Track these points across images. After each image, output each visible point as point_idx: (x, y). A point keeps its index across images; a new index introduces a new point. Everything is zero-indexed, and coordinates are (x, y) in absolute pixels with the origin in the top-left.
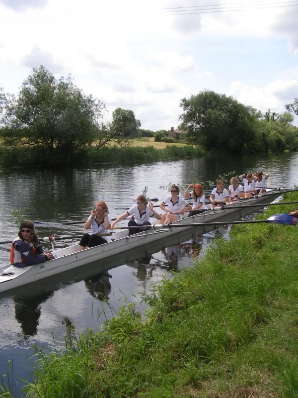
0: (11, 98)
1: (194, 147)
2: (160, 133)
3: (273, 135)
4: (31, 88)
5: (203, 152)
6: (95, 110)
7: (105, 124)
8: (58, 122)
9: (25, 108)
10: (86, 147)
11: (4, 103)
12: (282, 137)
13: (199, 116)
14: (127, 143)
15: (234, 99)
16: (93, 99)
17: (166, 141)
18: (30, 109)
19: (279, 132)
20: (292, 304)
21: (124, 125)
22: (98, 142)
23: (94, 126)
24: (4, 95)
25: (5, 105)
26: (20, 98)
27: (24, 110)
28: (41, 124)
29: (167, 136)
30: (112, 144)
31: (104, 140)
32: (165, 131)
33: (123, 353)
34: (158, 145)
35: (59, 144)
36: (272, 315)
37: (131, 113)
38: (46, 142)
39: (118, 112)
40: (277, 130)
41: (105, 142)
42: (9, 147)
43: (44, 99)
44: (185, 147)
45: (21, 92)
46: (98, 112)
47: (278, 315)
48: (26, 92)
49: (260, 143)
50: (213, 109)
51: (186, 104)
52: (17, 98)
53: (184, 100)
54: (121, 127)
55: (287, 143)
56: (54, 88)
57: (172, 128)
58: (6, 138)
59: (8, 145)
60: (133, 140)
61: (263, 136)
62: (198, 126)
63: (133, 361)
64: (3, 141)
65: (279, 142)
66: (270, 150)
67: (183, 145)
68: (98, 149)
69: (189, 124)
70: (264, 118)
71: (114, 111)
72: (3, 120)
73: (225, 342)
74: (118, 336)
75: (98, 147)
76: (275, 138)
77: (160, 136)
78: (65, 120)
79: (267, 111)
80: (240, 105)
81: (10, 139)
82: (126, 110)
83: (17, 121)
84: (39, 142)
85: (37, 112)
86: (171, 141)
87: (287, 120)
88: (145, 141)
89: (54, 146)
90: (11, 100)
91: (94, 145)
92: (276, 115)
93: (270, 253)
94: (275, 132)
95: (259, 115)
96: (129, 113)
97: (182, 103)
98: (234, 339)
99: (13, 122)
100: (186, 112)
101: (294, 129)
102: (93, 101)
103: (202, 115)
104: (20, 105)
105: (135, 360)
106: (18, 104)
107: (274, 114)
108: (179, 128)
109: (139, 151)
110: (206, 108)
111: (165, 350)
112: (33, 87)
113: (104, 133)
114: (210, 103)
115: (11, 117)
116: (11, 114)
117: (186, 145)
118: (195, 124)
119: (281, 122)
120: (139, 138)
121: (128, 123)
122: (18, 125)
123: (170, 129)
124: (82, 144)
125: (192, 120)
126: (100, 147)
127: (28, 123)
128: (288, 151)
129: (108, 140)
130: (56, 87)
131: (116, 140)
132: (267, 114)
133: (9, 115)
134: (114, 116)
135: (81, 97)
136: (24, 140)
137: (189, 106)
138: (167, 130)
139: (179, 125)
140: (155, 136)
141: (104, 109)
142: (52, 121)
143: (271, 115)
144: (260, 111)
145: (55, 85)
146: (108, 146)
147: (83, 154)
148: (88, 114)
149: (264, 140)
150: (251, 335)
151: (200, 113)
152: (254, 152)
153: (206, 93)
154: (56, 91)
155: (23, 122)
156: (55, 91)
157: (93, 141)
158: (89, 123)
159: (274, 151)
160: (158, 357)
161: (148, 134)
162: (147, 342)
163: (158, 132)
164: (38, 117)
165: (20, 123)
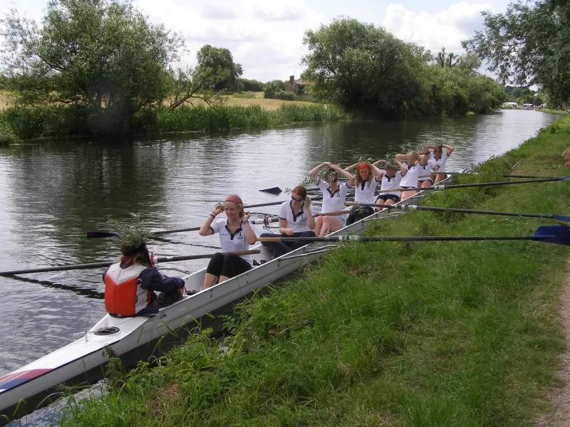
0: (30, 26)
1: (325, 106)
2: (272, 85)
3: (448, 88)
4: (64, 11)
5: (338, 115)
6: (167, 49)
7: (184, 71)
8: (108, 67)
9: (55, 44)
10: (153, 106)
11: (18, 34)
12: (462, 92)
13: (334, 58)
14: (218, 101)
15: (387, 31)
16: (165, 32)
17: (283, 97)
18: (63, 46)
19: (459, 84)
20: (440, 328)
21: (214, 72)
22: (173, 99)
23: (166, 74)
24: (18, 22)
25: (20, 39)
26: (45, 27)
27: (52, 46)
28: (81, 70)
29: (284, 90)
30: (195, 102)
31: (183, 95)
32: (280, 82)
33: (190, 394)
34: (269, 104)
35: (110, 102)
36: (408, 344)
37: (226, 53)
38: (90, 99)
39: (206, 51)
40: (454, 80)
41: (185, 99)
42: (29, 107)
43: (84, 31)
44: (310, 107)
45: (46, 18)
46: (172, 52)
47: (416, 343)
48: (55, 19)
49: (428, 101)
50: (354, 47)
51: (312, 39)
52: (41, 27)
53: (310, 34)
54: (208, 75)
55: (471, 101)
56: (102, 12)
57: (292, 78)
58: (24, 92)
59: (27, 103)
60: (230, 96)
61: (433, 90)
62: (332, 74)
63: (202, 404)
64: (19, 97)
65: (458, 99)
66: (444, 112)
67: (308, 104)
68: (172, 110)
69: (318, 71)
70: (435, 62)
71: (199, 50)
72: (19, 63)
73: (335, 378)
74: (184, 372)
75: (173, 108)
76: (451, 93)
77: (272, 90)
78: (119, 64)
79: (441, 51)
80: (397, 41)
81: (30, 93)
82: (218, 48)
83: (42, 65)
84: (78, 99)
85: (74, 51)
86: (290, 98)
87: (472, 65)
88: (248, 97)
89: (103, 105)
90: (31, 31)
91: (167, 103)
92: (455, 57)
93: (420, 261)
94: (451, 83)
95: (428, 57)
96: (224, 53)
97: (307, 37)
98: (348, 373)
99: (36, 66)
100: (312, 52)
101: (482, 80)
102: (165, 35)
103: (338, 57)
104: (46, 38)
105: (205, 403)
106: (41, 36)
107: (451, 56)
108: (302, 76)
109: (237, 113)
110: (344, 46)
111: (250, 389)
112: (67, 9)
113: (184, 84)
114: (350, 37)
115: (31, 58)
116: (32, 54)
117: (313, 104)
118: (326, 71)
119: (462, 69)
120: (240, 93)
121: (220, 69)
122: (43, 72)
123: (289, 79)
124: (148, 101)
125: (322, 64)
126: (177, 106)
127: (60, 68)
128: (472, 113)
129: (189, 96)
130: (105, 10)
131: (202, 96)
132: (441, 56)
133: (29, 54)
134: (200, 57)
135: (146, 28)
136: (54, 95)
137: (317, 42)
138: (284, 81)
139: (302, 72)
140: (266, 89)
141: (183, 48)
142: (98, 66)
143: (446, 57)
144: (429, 51)
145: (104, 7)
146: (190, 105)
147: (150, 117)
148: (158, 54)
149: (434, 96)
150: (375, 370)
151: (334, 53)
152: (418, 114)
153: (344, 22)
154: (105, 17)
155: (52, 67)
156: (103, 17)
157: (166, 98)
158: (159, 68)
159: (450, 114)
160: (238, 398)
161: (253, 87)
162: (226, 379)
163: (269, 83)
164: (76, 59)
165: (47, 67)
